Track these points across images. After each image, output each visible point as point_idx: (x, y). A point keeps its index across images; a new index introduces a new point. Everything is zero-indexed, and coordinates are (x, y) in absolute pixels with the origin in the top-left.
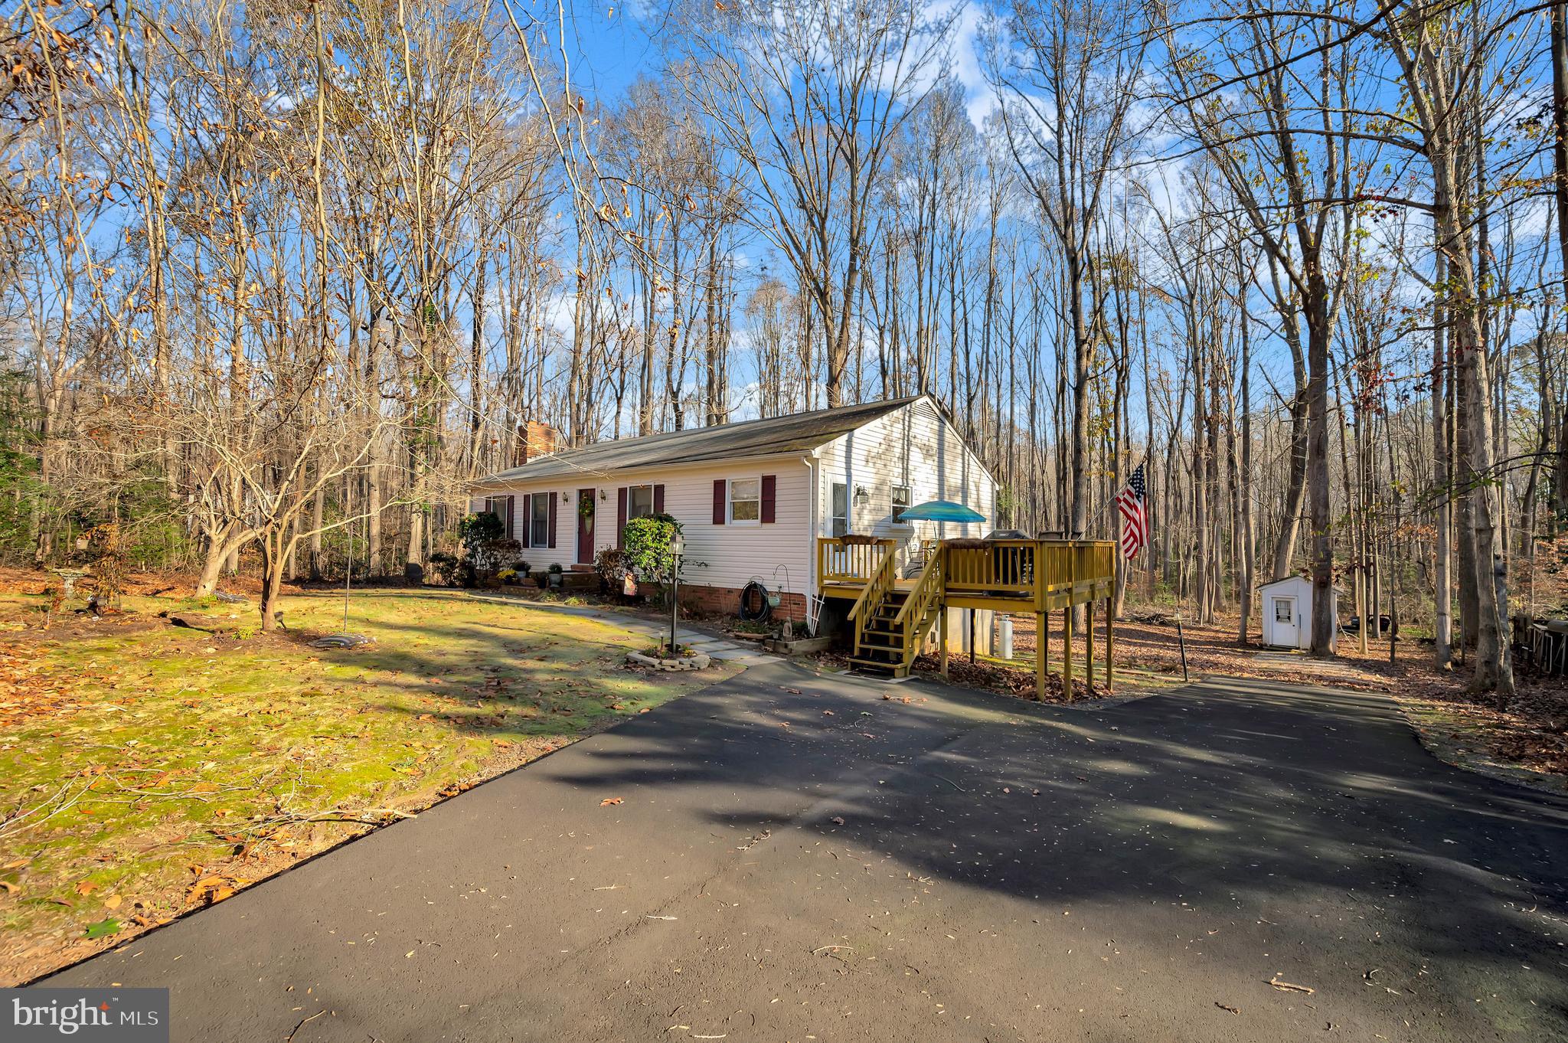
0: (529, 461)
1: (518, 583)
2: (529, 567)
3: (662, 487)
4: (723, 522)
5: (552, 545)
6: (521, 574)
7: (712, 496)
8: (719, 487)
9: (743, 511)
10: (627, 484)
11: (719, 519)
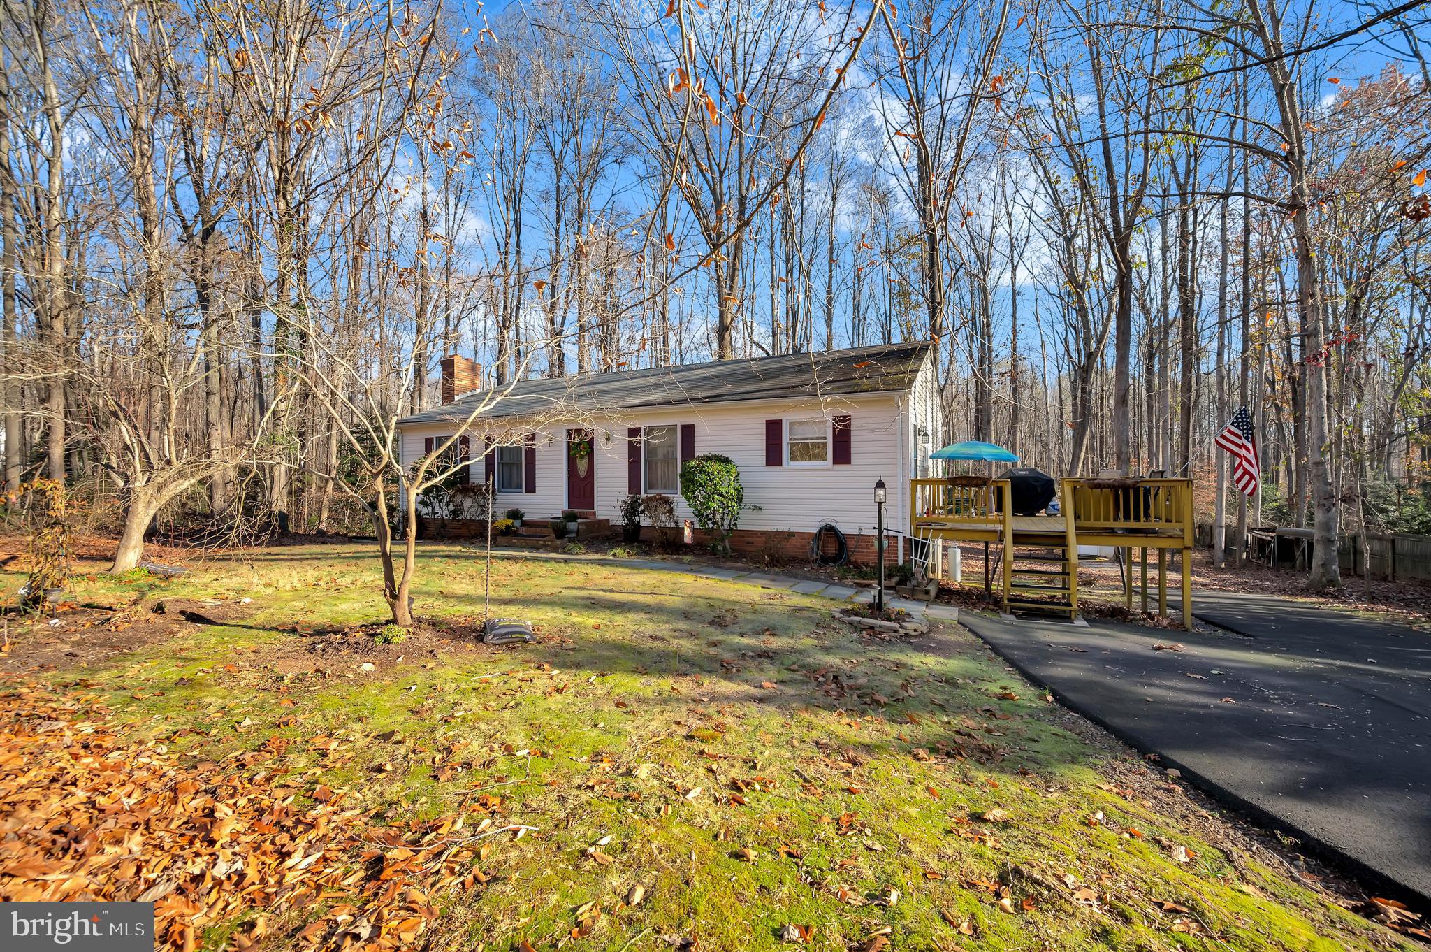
0: (457, 398)
1: (516, 534)
2: (523, 515)
3: (693, 426)
4: (780, 464)
5: (531, 488)
6: (517, 523)
7: (764, 437)
8: (773, 429)
9: (806, 451)
10: (643, 424)
11: (773, 457)
